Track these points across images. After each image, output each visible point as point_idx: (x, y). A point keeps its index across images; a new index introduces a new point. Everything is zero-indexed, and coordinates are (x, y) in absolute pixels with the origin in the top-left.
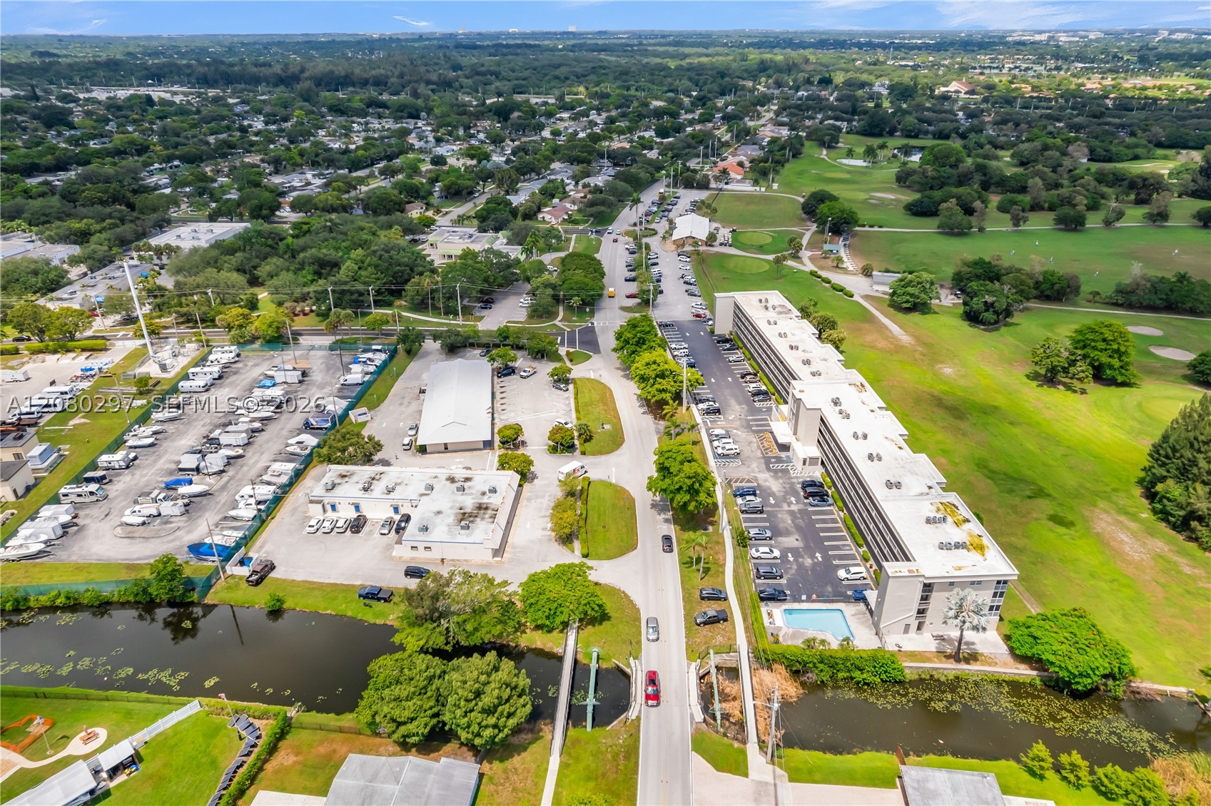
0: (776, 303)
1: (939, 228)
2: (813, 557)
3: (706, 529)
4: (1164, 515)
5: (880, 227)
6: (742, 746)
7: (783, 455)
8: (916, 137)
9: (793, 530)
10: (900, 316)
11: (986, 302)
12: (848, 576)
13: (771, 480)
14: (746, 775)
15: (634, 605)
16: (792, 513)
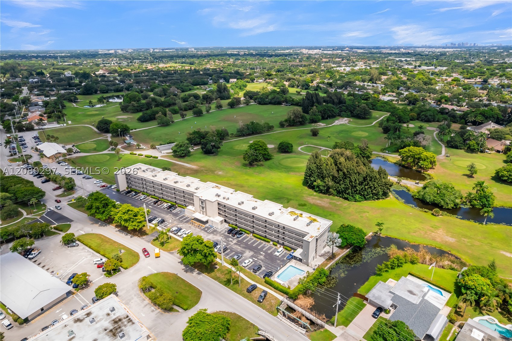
0: (146, 168)
1: (158, 124)
2: (262, 255)
3: (216, 268)
4: (321, 191)
5: (135, 129)
6: (324, 329)
7: (207, 225)
8: (107, 92)
9: (243, 250)
10: (182, 160)
11: (212, 145)
12: (280, 253)
13: (214, 236)
14: (336, 337)
15: (231, 313)
16: (235, 244)
